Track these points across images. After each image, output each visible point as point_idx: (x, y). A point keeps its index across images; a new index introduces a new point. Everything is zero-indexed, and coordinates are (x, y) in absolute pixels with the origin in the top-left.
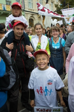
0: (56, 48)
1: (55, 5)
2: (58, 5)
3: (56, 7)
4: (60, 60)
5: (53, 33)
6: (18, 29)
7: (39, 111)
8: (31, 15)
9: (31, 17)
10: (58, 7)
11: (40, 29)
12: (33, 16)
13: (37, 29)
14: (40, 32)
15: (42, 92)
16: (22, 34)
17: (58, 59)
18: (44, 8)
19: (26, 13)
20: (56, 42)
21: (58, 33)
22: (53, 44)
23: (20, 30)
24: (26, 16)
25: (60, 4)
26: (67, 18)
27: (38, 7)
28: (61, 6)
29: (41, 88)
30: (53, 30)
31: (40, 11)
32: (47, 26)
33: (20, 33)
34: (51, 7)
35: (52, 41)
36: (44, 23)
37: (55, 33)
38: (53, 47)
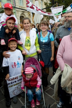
0: (44, 41)
1: (45, 3)
2: (47, 3)
3: (45, 5)
4: (48, 53)
5: (42, 27)
6: (10, 23)
7: (10, 81)
8: (22, 13)
9: (22, 14)
10: (48, 5)
11: (28, 23)
12: (24, 13)
13: (25, 24)
14: (29, 26)
15: (15, 66)
16: (13, 28)
17: (47, 52)
18: (33, 5)
19: (17, 11)
20: (44, 36)
21: (46, 27)
22: (41, 38)
23: (12, 24)
24: (17, 13)
25: (49, 2)
26: (56, 16)
27: (27, 4)
28: (50, 4)
29: (15, 63)
30: (42, 24)
31: (29, 8)
32: (36, 23)
33: (11, 26)
34: (40, 5)
35: (41, 35)
36: (34, 20)
37: (44, 27)
38: (41, 40)
